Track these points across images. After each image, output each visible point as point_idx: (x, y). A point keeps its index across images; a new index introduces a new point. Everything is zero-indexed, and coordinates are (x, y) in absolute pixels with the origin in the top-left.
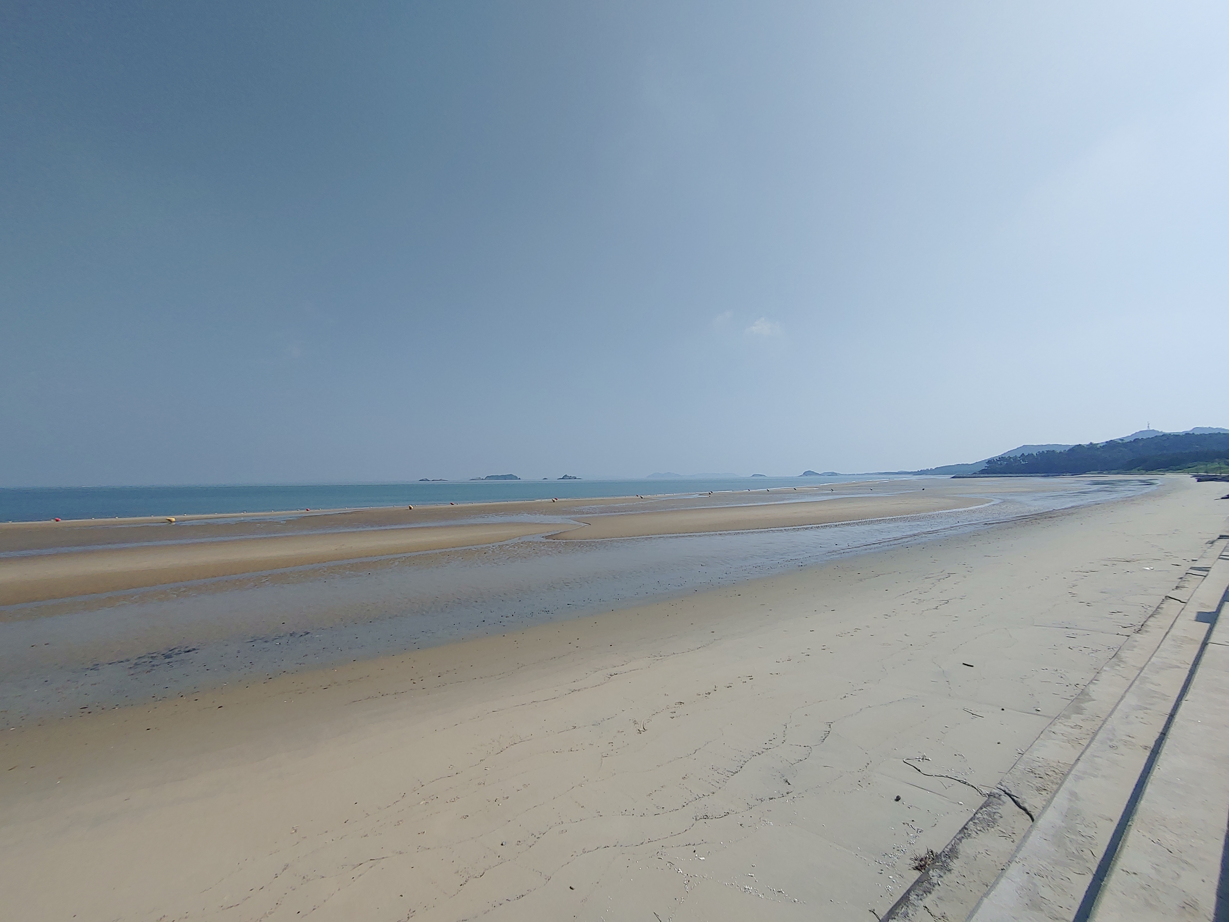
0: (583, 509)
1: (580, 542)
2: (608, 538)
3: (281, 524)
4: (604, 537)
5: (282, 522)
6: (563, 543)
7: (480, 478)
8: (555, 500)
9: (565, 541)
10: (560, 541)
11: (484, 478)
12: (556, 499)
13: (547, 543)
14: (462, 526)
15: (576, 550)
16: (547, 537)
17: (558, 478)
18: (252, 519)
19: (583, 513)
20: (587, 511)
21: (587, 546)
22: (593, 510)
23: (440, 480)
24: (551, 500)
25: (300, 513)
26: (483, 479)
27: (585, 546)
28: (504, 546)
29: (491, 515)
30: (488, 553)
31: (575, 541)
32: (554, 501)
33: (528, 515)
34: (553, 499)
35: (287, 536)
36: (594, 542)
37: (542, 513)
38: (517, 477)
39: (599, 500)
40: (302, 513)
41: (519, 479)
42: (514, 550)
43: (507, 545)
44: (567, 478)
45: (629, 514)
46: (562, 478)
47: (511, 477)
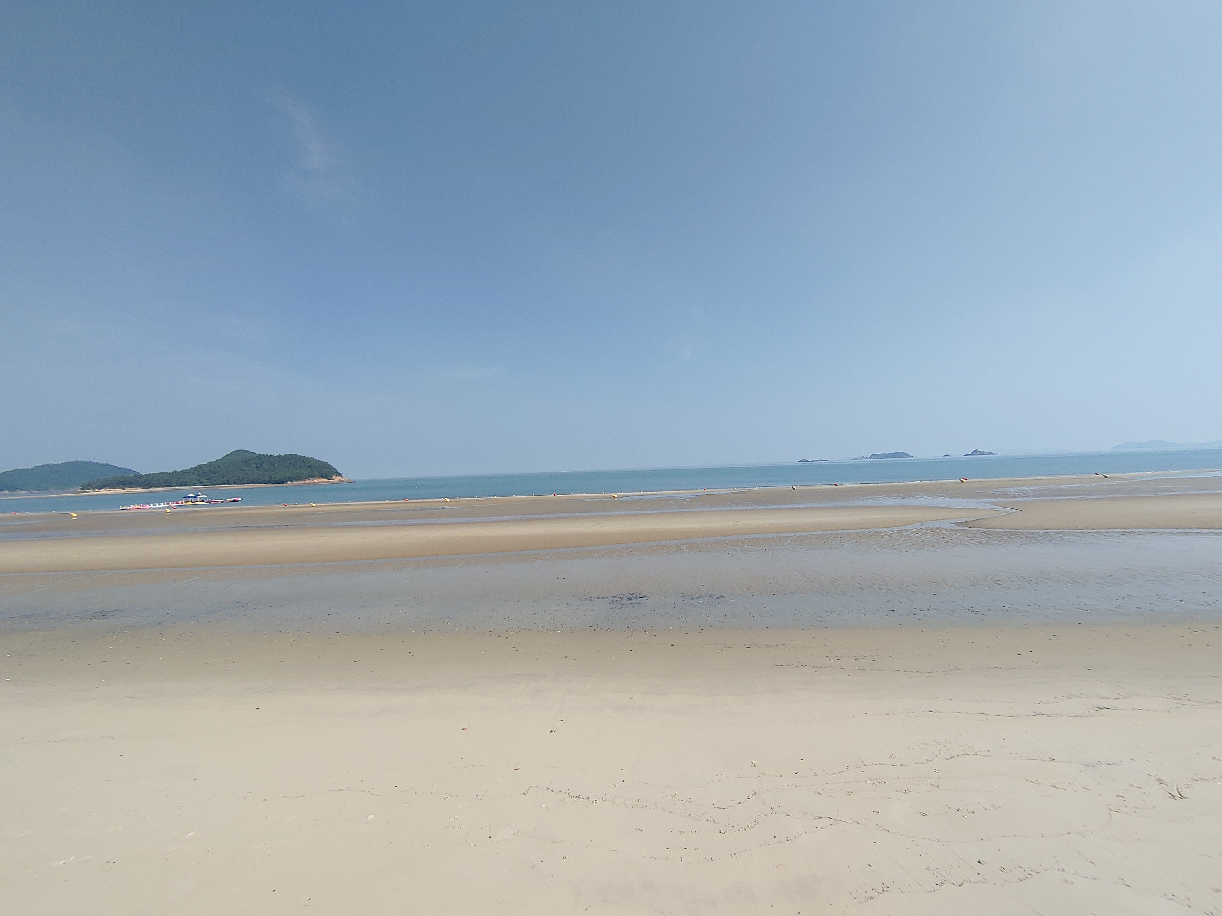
0: (1008, 491)
1: (1009, 532)
2: (1053, 529)
3: (687, 501)
4: (1047, 528)
5: (687, 500)
6: (984, 532)
7: (863, 457)
8: (964, 481)
9: (986, 530)
10: (979, 529)
11: (869, 457)
12: (965, 479)
13: (960, 531)
14: (850, 507)
15: (1005, 542)
16: (959, 524)
17: (966, 454)
18: (665, 496)
19: (1008, 496)
20: (1014, 494)
21: (1021, 538)
22: (1023, 493)
23: (820, 460)
24: (959, 480)
25: (699, 492)
26: (867, 458)
27: (1018, 538)
28: (904, 531)
29: (881, 497)
30: (886, 538)
31: (1002, 530)
32: (962, 482)
33: (929, 498)
34: (962, 480)
35: (692, 512)
36: (1033, 533)
37: (947, 495)
38: (909, 455)
39: (1031, 480)
40: (701, 492)
41: (912, 456)
42: (918, 537)
43: (909, 530)
44: (978, 453)
45: (1086, 499)
46: (970, 453)
47: (901, 454)
